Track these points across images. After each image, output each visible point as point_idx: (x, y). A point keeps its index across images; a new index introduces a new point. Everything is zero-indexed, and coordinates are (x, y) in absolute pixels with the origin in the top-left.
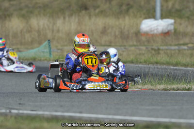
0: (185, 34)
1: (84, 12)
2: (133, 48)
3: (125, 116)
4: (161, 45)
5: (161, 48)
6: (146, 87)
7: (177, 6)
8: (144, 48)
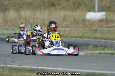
0: (112, 21)
1: (52, 8)
2: (81, 29)
3: (74, 69)
4: (98, 28)
5: (98, 29)
6: (88, 52)
7: (108, 5)
8: (88, 29)
